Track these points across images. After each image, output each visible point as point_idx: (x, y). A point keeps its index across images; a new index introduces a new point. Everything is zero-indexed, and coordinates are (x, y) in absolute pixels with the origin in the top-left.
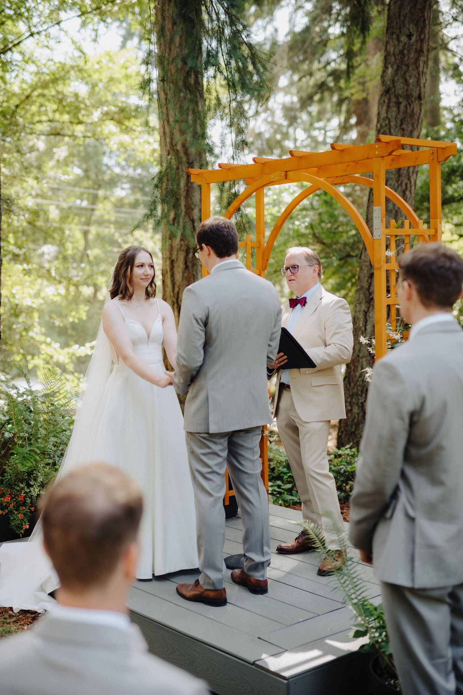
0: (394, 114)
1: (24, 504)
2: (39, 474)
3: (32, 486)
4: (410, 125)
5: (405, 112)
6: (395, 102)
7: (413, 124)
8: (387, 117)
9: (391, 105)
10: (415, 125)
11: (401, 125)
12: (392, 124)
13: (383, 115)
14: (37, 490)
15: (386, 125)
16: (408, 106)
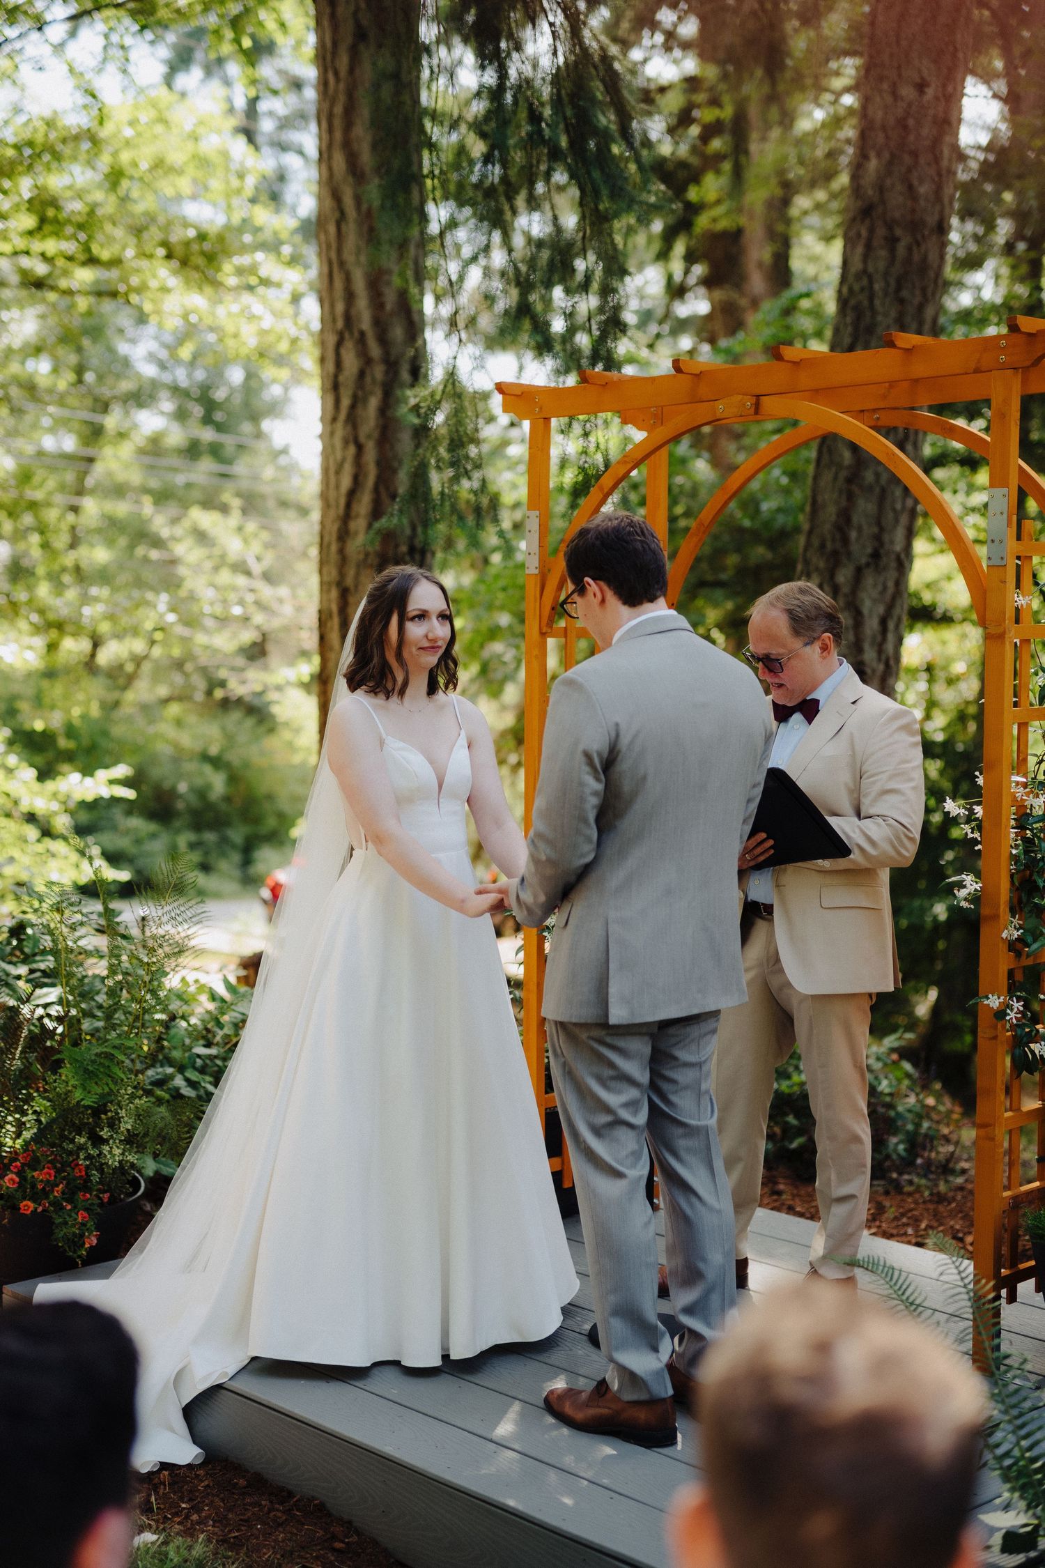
0: (881, 265)
1: (86, 1185)
2: (123, 1113)
3: (105, 1141)
4: (918, 292)
5: (908, 260)
6: (886, 238)
7: (924, 290)
8: (865, 271)
9: (875, 243)
10: (930, 291)
11: (899, 288)
12: (877, 287)
13: (857, 265)
14: (117, 1151)
15: (862, 289)
16: (915, 248)
